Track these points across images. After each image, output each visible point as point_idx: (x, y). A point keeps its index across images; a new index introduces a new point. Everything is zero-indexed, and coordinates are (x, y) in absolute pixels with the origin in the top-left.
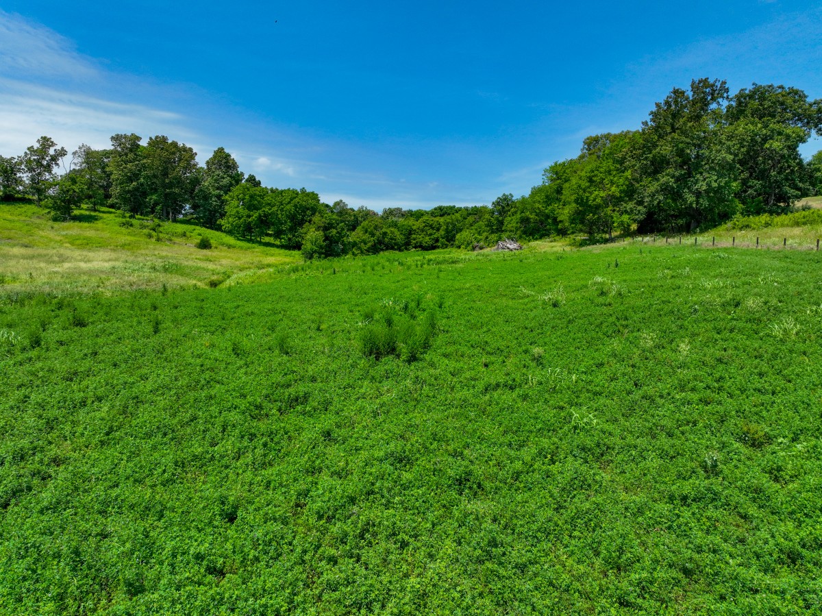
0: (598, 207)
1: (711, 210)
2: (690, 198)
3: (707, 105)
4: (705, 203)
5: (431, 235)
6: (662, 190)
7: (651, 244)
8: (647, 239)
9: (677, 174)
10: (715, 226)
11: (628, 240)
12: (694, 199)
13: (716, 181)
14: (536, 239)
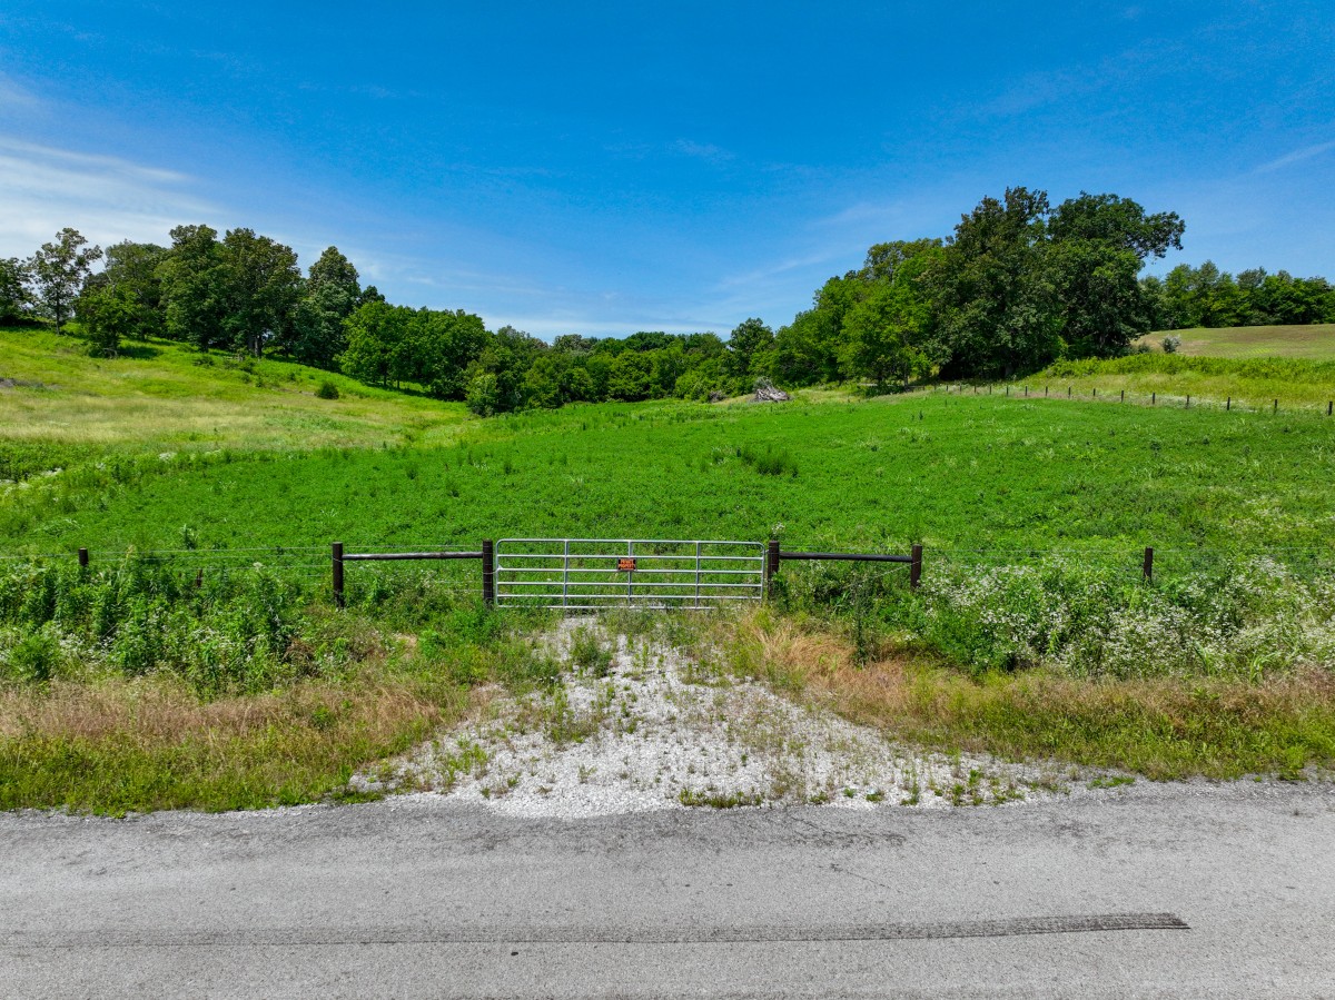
0: (891, 346)
1: (1030, 351)
2: (1006, 337)
3: (1025, 220)
4: (1022, 342)
5: (637, 379)
6: (971, 325)
7: (957, 393)
8: (952, 388)
9: (988, 305)
10: (1035, 372)
11: (929, 389)
12: (1009, 337)
13: (1034, 316)
14: (804, 386)
